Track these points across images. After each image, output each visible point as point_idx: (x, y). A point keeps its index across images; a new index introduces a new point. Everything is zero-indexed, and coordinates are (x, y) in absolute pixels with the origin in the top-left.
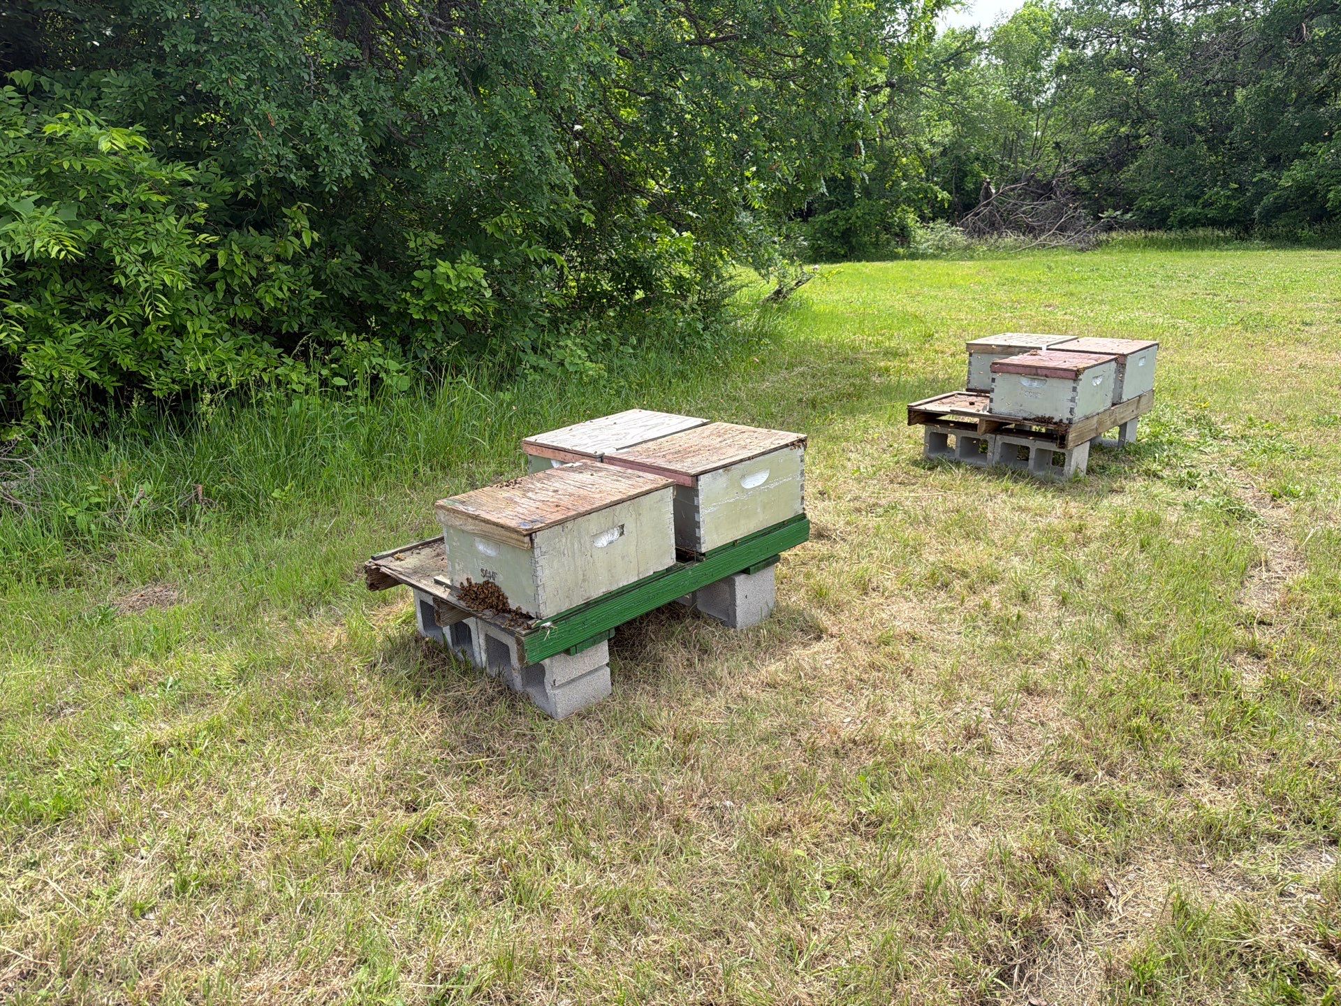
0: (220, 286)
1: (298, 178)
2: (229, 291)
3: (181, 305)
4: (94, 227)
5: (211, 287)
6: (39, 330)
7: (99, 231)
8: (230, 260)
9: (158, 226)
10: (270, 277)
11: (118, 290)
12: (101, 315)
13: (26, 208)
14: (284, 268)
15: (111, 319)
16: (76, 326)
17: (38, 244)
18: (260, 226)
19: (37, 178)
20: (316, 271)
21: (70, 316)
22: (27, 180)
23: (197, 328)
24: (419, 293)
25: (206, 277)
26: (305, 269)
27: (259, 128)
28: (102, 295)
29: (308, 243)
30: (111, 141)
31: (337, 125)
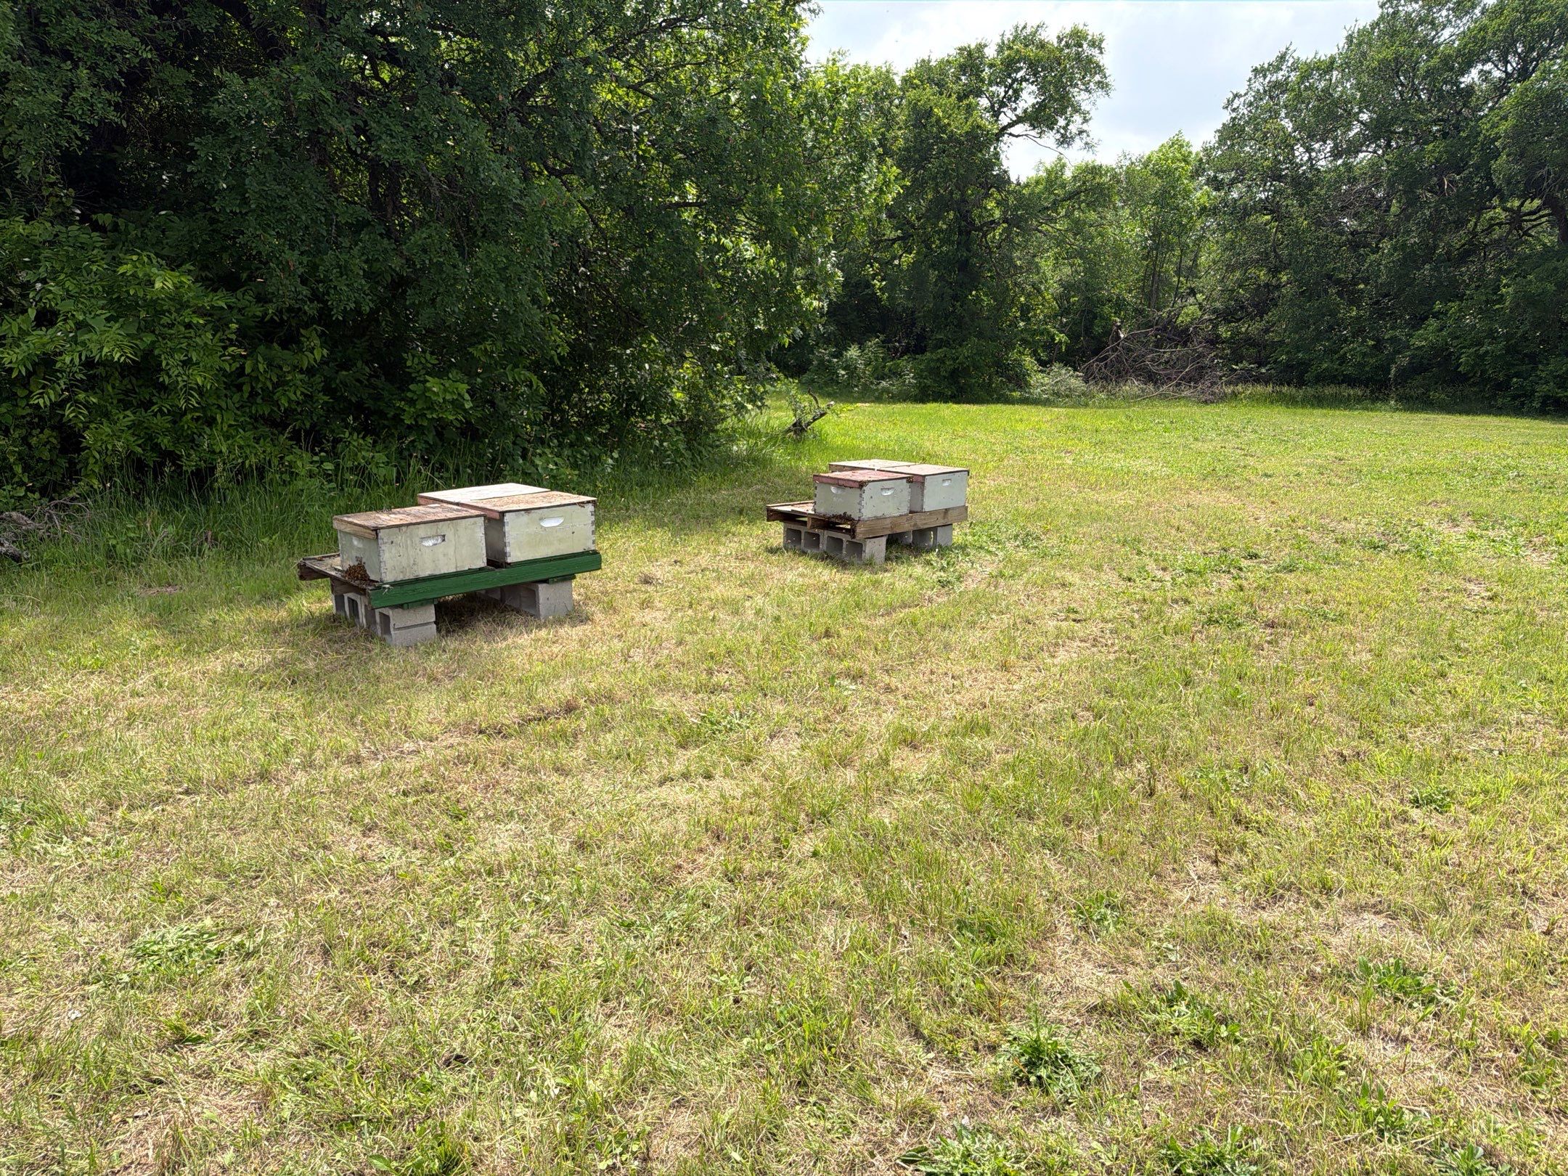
0: (246, 388)
1: (311, 309)
2: (253, 394)
3: (212, 400)
4: (148, 339)
5: (239, 388)
6: (101, 413)
7: (153, 343)
8: (255, 369)
9: (198, 340)
10: (287, 383)
11: (162, 387)
12: (147, 405)
13: (99, 324)
14: (299, 376)
15: (155, 408)
16: (128, 413)
17: (106, 350)
18: (284, 345)
19: (111, 301)
20: (328, 381)
21: (126, 405)
22: (102, 303)
23: (225, 420)
24: (412, 402)
25: (234, 381)
26: (318, 379)
27: (283, 270)
28: (151, 390)
29: (318, 357)
30: (165, 280)
31: (344, 270)
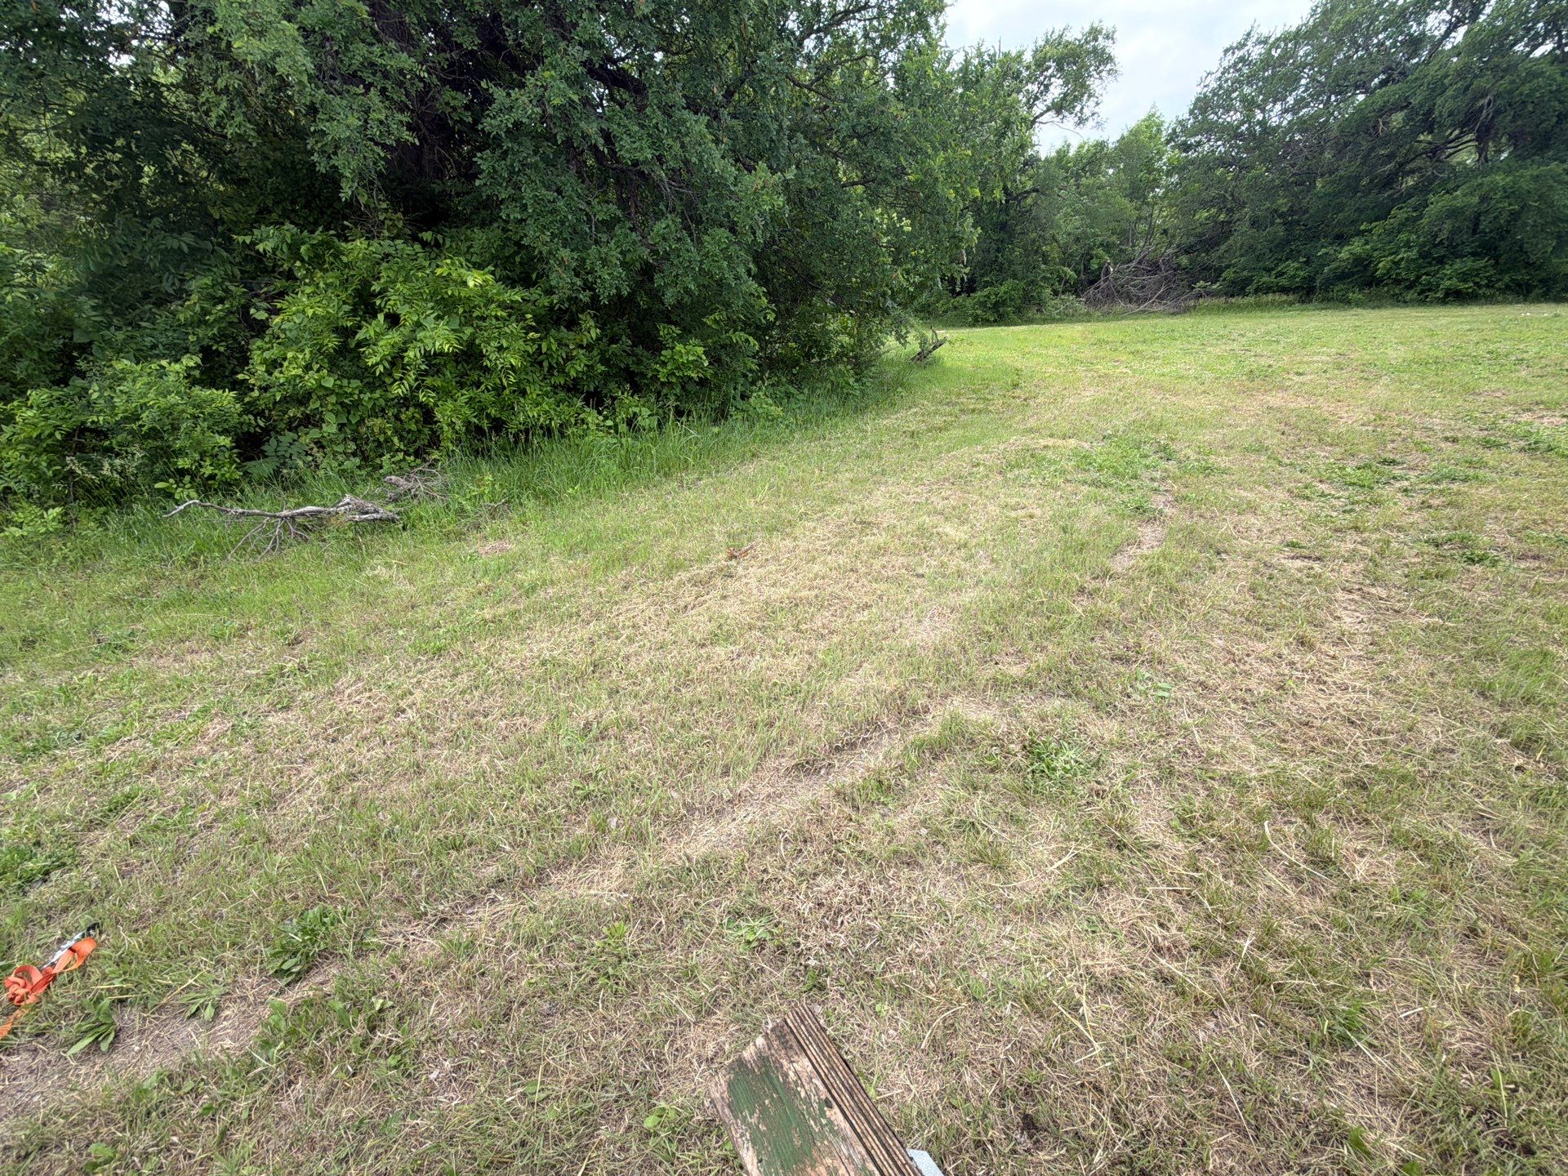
0: (546, 364)
1: (584, 297)
2: (551, 367)
3: (523, 376)
4: (469, 331)
5: (540, 364)
6: (444, 393)
7: (473, 334)
8: (549, 348)
9: (506, 329)
10: (573, 358)
11: (486, 370)
12: (478, 385)
13: (429, 323)
14: (582, 351)
15: (483, 387)
16: (464, 391)
17: (437, 344)
18: (569, 328)
19: (437, 302)
20: (602, 353)
21: (462, 385)
22: (431, 305)
23: (533, 391)
24: (664, 364)
25: (535, 360)
26: (595, 352)
27: (559, 265)
28: (478, 372)
29: (594, 336)
30: (474, 279)
31: (605, 262)
